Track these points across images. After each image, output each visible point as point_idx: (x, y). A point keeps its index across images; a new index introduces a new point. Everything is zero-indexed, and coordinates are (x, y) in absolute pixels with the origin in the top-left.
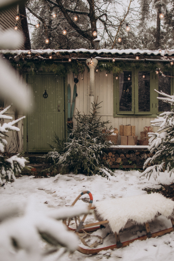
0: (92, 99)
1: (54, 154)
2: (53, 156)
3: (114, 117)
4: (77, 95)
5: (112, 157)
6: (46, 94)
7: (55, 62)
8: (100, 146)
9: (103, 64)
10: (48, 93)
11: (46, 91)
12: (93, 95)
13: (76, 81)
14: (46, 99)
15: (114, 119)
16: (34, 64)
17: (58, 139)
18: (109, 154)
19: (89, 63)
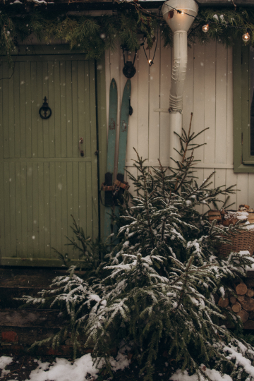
0: (177, 121)
1: (72, 289)
2: (67, 297)
3: (236, 173)
4: (130, 111)
5: (246, 296)
6: (45, 107)
7: (72, 13)
8: (215, 268)
9: (216, 16)
10: (50, 105)
11: (45, 99)
12: (180, 111)
13: (129, 71)
14: (46, 122)
15: (234, 176)
16: (10, 21)
17: (82, 239)
18: (238, 288)
19: (171, 14)
